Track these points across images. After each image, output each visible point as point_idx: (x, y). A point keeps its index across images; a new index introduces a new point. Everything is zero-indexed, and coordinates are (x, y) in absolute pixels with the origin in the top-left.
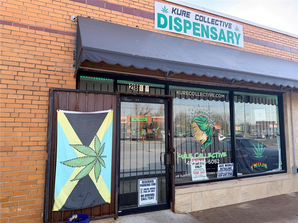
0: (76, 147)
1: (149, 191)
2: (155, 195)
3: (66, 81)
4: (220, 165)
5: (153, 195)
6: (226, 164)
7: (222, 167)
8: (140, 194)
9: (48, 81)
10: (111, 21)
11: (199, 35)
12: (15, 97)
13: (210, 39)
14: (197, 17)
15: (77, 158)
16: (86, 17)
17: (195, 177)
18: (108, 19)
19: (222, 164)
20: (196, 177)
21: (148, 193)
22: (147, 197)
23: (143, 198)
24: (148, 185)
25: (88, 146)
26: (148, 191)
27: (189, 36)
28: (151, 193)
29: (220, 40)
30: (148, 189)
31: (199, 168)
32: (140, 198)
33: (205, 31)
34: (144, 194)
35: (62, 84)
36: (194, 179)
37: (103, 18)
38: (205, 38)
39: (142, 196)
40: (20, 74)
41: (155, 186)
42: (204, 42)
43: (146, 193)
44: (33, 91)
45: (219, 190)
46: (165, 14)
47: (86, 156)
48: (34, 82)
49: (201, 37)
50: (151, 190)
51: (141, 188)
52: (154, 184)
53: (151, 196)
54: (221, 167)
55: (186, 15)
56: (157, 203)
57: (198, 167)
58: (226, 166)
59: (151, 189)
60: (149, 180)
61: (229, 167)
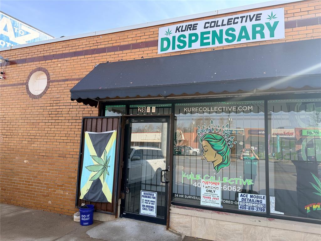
0: (93, 157)
1: (150, 203)
2: (155, 208)
3: (93, 111)
4: (242, 194)
5: (153, 207)
6: (252, 195)
7: (245, 198)
8: (142, 204)
9: (84, 112)
10: (122, 60)
11: (208, 44)
12: (68, 124)
13: (225, 43)
14: (207, 25)
15: (93, 165)
16: (106, 62)
17: (204, 202)
18: (120, 59)
19: (246, 194)
20: (206, 202)
21: (148, 205)
22: (147, 208)
23: (144, 207)
24: (149, 197)
25: (100, 157)
26: (148, 202)
27: (195, 49)
28: (151, 205)
29: (239, 40)
30: (149, 201)
31: (211, 193)
32: (142, 207)
33: (218, 37)
34: (145, 204)
35: (91, 114)
36: (202, 204)
37: (117, 60)
38: (217, 44)
39: (144, 206)
40: (71, 110)
41: (155, 200)
42: (215, 49)
43: (147, 205)
44: (76, 120)
45: (231, 223)
46: (168, 36)
47: (99, 164)
48: (77, 114)
49: (211, 46)
50: (151, 203)
51: (142, 198)
52: (154, 198)
53: (151, 208)
54: (243, 197)
55: (192, 28)
56: (156, 216)
57: (210, 191)
58: (251, 197)
59: (151, 201)
60: (150, 193)
61: (258, 199)
